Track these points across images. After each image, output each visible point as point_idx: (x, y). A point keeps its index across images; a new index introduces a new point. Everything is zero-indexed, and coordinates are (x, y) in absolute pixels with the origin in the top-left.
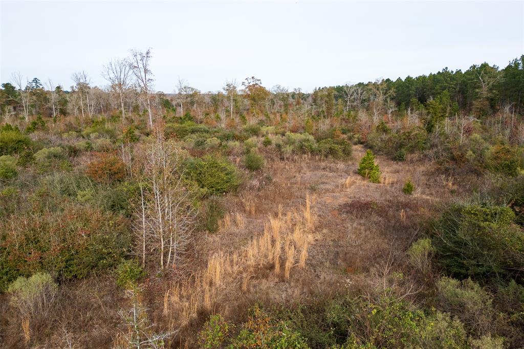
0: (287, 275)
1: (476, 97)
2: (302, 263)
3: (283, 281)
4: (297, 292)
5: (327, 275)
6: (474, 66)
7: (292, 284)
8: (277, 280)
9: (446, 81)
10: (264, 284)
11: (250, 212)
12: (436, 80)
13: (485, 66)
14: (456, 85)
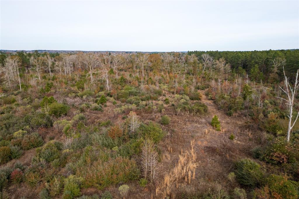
0: (190, 182)
2: (194, 177)
3: (189, 184)
4: (194, 189)
5: (202, 183)
7: (192, 186)
8: (186, 184)
10: (183, 185)
11: (170, 152)
14: (263, 61)
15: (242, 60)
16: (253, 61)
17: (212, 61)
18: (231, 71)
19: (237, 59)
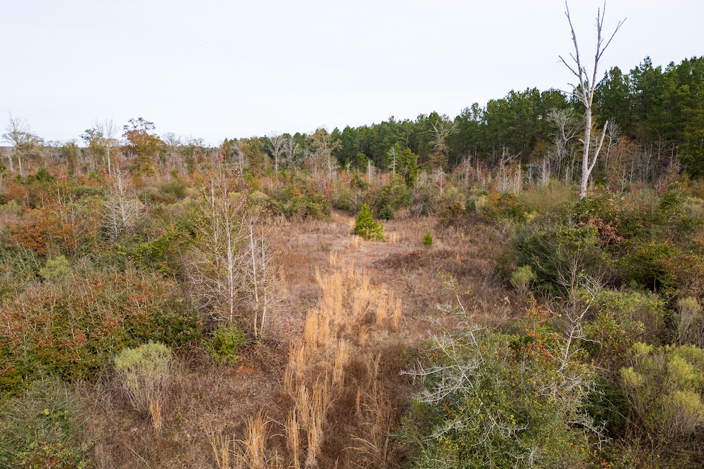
1: (432, 149)
6: (422, 116)
9: (395, 132)
12: (381, 131)
13: (434, 116)
14: (405, 137)
15: (362, 141)
16: (386, 139)
17: (293, 148)
18: (339, 167)
19: (350, 140)
